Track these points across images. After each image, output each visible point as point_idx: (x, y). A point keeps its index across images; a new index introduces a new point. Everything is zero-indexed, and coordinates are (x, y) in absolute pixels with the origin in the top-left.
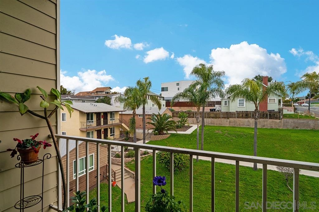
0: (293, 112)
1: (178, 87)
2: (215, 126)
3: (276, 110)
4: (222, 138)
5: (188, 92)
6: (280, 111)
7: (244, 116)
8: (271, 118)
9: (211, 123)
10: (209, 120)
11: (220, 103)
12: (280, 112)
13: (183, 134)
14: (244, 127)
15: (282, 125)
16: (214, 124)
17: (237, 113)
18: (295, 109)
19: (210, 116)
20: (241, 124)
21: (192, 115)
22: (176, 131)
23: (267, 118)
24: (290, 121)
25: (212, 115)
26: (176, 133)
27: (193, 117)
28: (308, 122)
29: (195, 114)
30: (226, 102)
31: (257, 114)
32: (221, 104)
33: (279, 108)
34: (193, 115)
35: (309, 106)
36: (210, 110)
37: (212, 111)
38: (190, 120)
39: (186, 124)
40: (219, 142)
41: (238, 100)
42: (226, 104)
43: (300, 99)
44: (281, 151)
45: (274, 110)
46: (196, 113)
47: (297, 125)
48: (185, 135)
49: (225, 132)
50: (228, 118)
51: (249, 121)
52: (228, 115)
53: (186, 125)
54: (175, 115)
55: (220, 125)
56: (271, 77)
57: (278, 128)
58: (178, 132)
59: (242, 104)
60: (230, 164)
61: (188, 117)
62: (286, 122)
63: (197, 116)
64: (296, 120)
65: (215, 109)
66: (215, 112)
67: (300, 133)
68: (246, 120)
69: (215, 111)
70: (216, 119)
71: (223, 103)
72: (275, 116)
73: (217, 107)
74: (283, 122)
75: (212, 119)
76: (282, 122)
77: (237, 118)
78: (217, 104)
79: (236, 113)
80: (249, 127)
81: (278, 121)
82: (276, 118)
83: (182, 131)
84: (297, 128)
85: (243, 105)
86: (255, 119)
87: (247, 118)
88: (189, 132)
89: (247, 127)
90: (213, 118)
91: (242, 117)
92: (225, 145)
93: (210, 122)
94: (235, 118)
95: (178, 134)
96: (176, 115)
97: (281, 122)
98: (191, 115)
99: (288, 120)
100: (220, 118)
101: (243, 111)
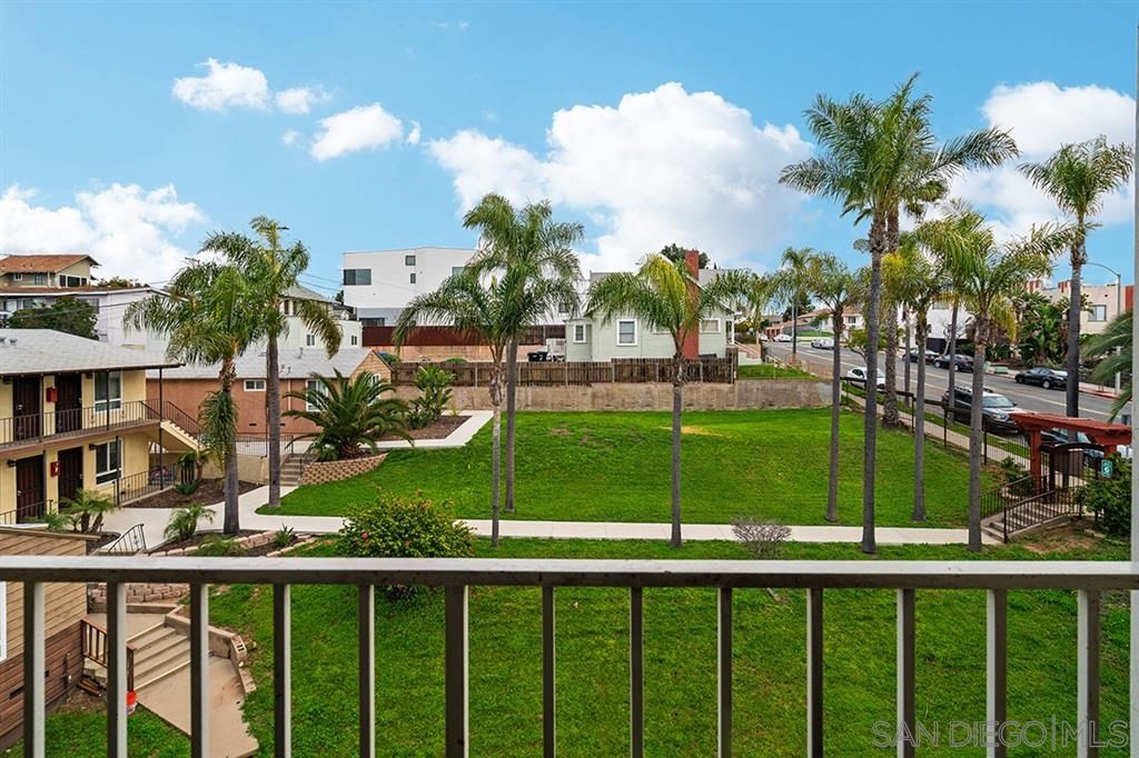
0: (758, 361)
1: (411, 269)
2: (546, 412)
3: (721, 355)
4: (571, 452)
5: (458, 293)
6: (732, 355)
7: (635, 375)
8: (707, 380)
9: (535, 404)
10: (526, 393)
11: (559, 333)
12: (730, 361)
13: (436, 451)
14: (636, 409)
15: (736, 398)
16: (543, 404)
17: (616, 366)
18: (764, 351)
19: (530, 379)
20: (627, 400)
21: (466, 377)
22: (410, 439)
23: (699, 380)
24: (755, 385)
25: (537, 375)
26: (410, 446)
27: (472, 385)
28: (796, 388)
29: (480, 371)
30: (579, 328)
31: (680, 369)
32: (564, 337)
33: (727, 349)
34: (472, 376)
35: (795, 342)
36: (530, 355)
37: (537, 359)
38: (459, 394)
39: (445, 409)
40: (564, 468)
41: (618, 324)
42: (579, 336)
43: (771, 320)
44: (739, 477)
45: (715, 355)
46: (482, 368)
47: (771, 399)
48: (446, 450)
49: (581, 430)
50: (588, 384)
51: (649, 392)
52: (588, 373)
53: (444, 413)
54: (402, 376)
55: (564, 409)
56: (704, 255)
57: (726, 408)
58: (419, 443)
59: (629, 338)
60: (604, 540)
61: (454, 385)
62: (746, 390)
63: (493, 382)
64: (767, 384)
65: (545, 354)
66: (546, 365)
67: (779, 421)
68: (642, 387)
69: (544, 359)
70: (549, 389)
71: (571, 333)
72: (720, 373)
73: (551, 347)
74: (740, 390)
75: (539, 389)
76: (736, 390)
77: (616, 381)
78: (551, 337)
79: (612, 366)
80: (649, 409)
81: (725, 387)
82: (723, 379)
83: (430, 438)
84: (771, 405)
85: (633, 338)
86: (675, 385)
87: (644, 381)
88: (459, 438)
89: (644, 410)
90: (539, 383)
91: (631, 379)
92: (585, 475)
93: (530, 398)
94: (611, 381)
95: (417, 449)
96: (407, 378)
97: (732, 391)
98: (463, 375)
99: (749, 382)
100: (563, 382)
101: (632, 360)
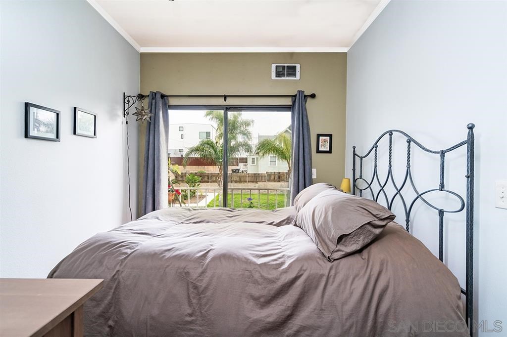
1: (181, 133)
5: (206, 146)
7: (276, 179)
10: (231, 186)
11: (245, 161)
17: (268, 175)
19: (232, 180)
21: (206, 179)
22: (184, 203)
25: (235, 178)
27: (208, 182)
29: (211, 176)
30: (253, 159)
32: (247, 163)
34: (208, 179)
36: (232, 170)
37: (234, 172)
38: (203, 186)
41: (269, 157)
42: (253, 162)
50: (256, 182)
52: (256, 178)
54: (179, 178)
59: (274, 163)
61: (201, 182)
63: (219, 180)
65: (238, 170)
66: (239, 174)
68: (279, 184)
69: (238, 172)
70: (241, 184)
71: (250, 161)
73: (241, 167)
75: (236, 184)
77: (268, 181)
78: (241, 162)
79: (266, 175)
80: (282, 193)
83: (192, 203)
87: (280, 181)
88: (204, 203)
90: (236, 182)
91: (274, 180)
94: (266, 181)
96: (181, 179)
100: (246, 182)
101: (275, 173)
